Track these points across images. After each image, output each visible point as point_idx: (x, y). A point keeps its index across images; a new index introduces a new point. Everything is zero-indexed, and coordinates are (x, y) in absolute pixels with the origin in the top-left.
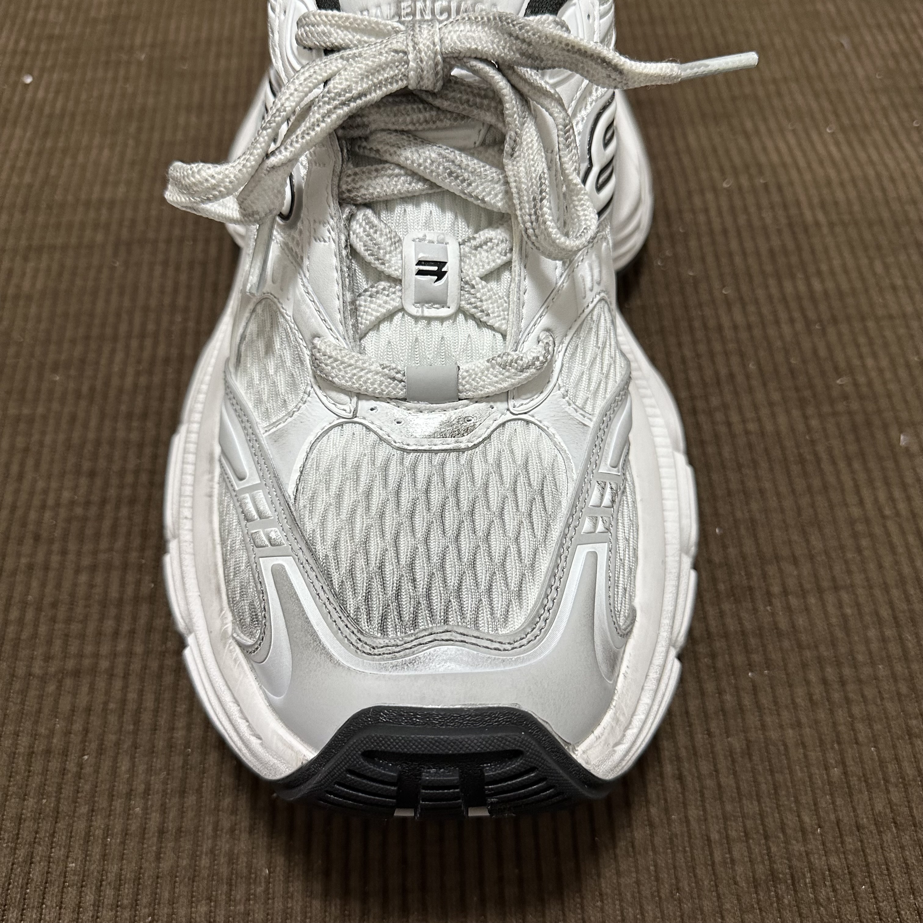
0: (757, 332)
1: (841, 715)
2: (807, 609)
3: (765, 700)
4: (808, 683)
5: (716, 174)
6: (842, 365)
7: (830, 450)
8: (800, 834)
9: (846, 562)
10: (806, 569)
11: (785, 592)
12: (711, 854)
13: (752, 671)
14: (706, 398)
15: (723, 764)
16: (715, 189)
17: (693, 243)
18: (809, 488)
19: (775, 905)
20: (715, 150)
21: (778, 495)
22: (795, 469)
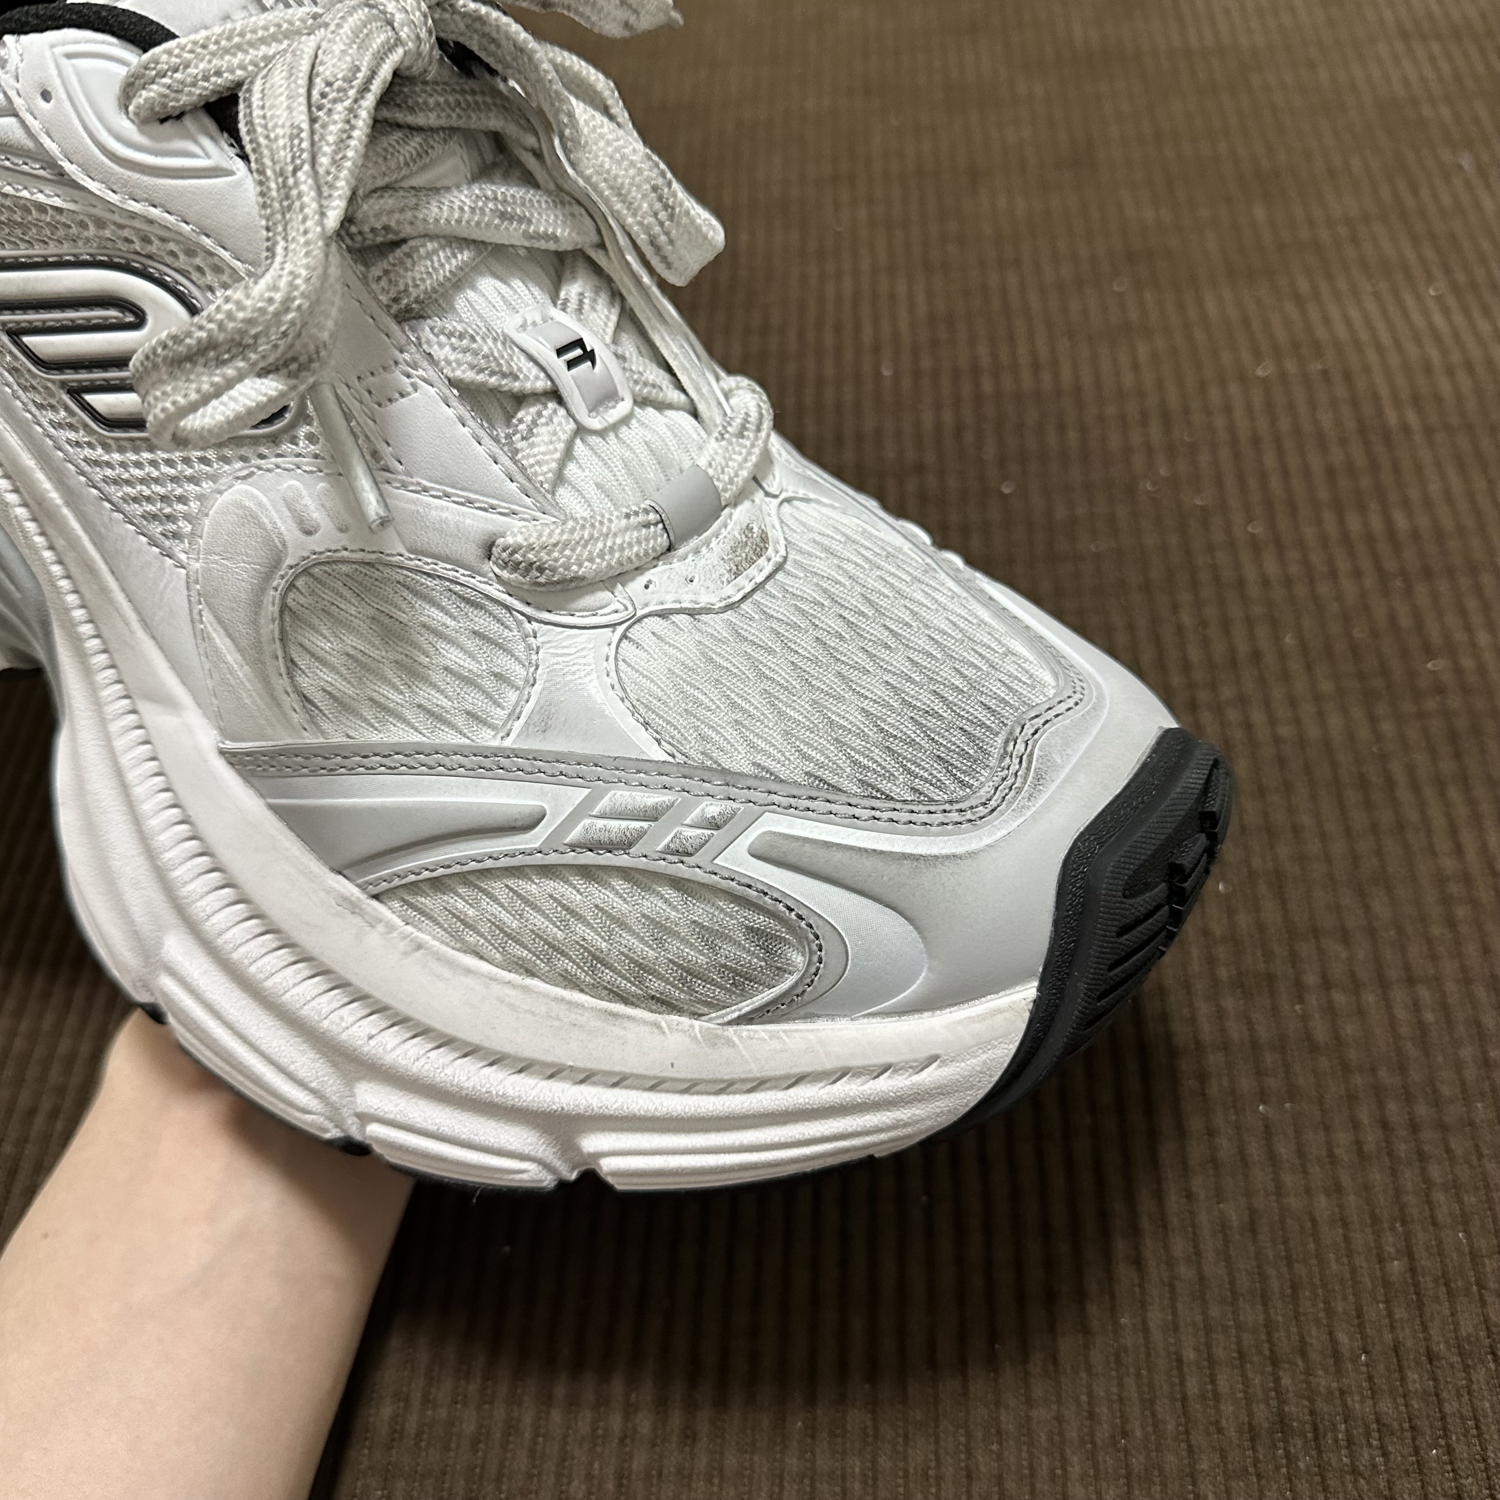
0: (1301, 590)
1: (1409, 1178)
2: (1361, 1012)
3: (1284, 1150)
4: (1356, 1125)
5: (1246, 357)
6: (1436, 639)
7: (1411, 769)
8: (1331, 1361)
9: (1429, 941)
10: (1362, 952)
11: (1326, 984)
12: (1182, 1383)
13: (1264, 1102)
14: (1213, 686)
15: (1209, 1246)
16: (1243, 379)
17: (1204, 458)
18: (1374, 828)
19: (1284, 1470)
20: (1246, 322)
21: (1323, 836)
22: (1352, 796)
